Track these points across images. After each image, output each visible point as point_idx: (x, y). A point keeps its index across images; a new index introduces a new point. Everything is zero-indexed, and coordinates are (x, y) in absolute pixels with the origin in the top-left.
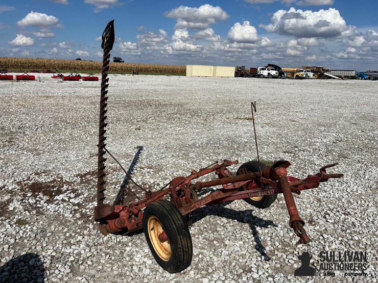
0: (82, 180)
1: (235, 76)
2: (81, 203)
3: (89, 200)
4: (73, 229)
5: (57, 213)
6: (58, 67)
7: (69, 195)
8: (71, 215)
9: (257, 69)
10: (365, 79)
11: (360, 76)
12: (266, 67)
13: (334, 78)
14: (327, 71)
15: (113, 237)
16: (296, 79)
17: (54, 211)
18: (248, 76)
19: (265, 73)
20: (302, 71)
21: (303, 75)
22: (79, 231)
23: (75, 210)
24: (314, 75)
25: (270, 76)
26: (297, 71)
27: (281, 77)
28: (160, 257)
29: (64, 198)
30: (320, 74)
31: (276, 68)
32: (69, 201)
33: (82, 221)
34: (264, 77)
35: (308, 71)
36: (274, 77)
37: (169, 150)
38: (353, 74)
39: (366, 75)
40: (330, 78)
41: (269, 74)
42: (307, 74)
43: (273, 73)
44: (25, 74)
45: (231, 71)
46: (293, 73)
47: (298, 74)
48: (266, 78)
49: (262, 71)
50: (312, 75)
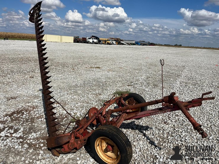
0: (12, 119)
1: (74, 42)
2: (22, 136)
3: (27, 133)
4: (29, 157)
5: (7, 147)
7: (9, 131)
8: (20, 147)
9: (86, 39)
10: (139, 45)
11: (137, 43)
12: (91, 37)
13: (125, 44)
14: (122, 40)
15: (64, 157)
16: (107, 44)
17: (4, 146)
18: (81, 42)
19: (91, 41)
20: (110, 40)
21: (110, 42)
22: (34, 157)
23: (21, 142)
24: (116, 43)
25: (93, 43)
26: (108, 40)
27: (100, 43)
28: (107, 163)
29: (7, 134)
30: (119, 42)
31: (97, 38)
32: (12, 136)
33: (32, 149)
34: (90, 43)
35: (113, 40)
36: (96, 43)
37: (63, 90)
38: (134, 42)
39: (139, 43)
40: (123, 44)
41: (93, 41)
42: (112, 42)
43: (95, 41)
45: (71, 39)
46: (105, 41)
47: (108, 42)
48: (92, 43)
49: (89, 40)
50: (115, 43)
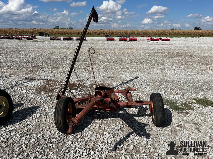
6: (157, 34)
44: (133, 38)
